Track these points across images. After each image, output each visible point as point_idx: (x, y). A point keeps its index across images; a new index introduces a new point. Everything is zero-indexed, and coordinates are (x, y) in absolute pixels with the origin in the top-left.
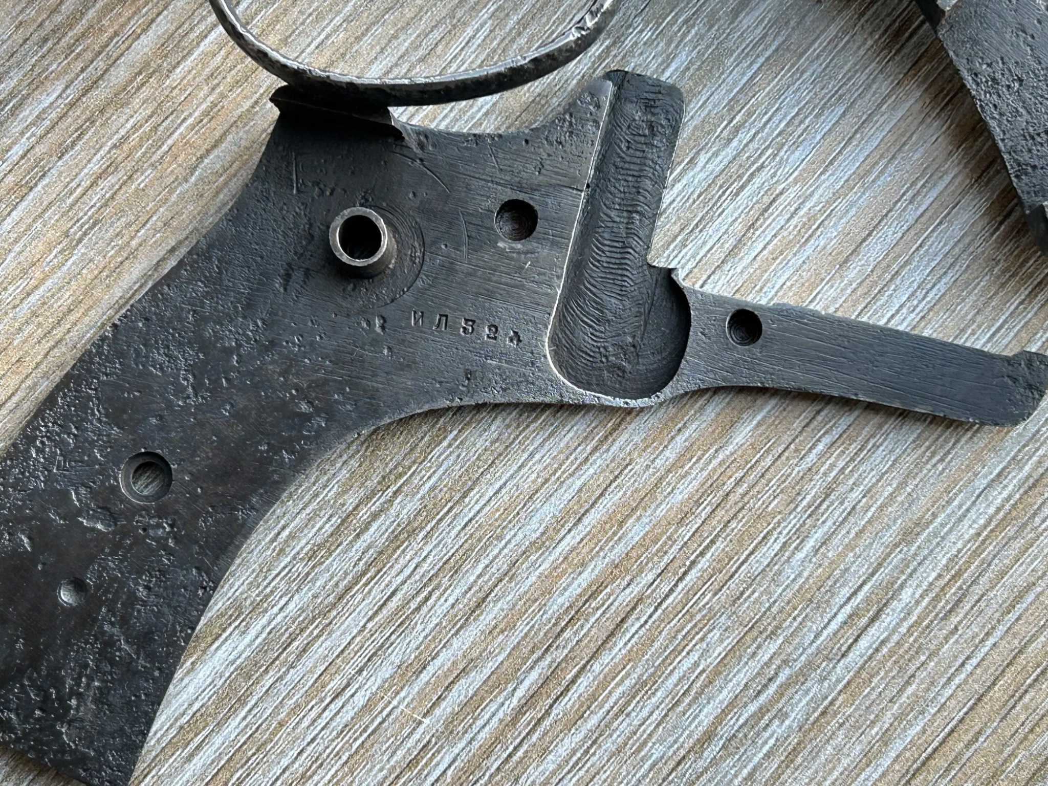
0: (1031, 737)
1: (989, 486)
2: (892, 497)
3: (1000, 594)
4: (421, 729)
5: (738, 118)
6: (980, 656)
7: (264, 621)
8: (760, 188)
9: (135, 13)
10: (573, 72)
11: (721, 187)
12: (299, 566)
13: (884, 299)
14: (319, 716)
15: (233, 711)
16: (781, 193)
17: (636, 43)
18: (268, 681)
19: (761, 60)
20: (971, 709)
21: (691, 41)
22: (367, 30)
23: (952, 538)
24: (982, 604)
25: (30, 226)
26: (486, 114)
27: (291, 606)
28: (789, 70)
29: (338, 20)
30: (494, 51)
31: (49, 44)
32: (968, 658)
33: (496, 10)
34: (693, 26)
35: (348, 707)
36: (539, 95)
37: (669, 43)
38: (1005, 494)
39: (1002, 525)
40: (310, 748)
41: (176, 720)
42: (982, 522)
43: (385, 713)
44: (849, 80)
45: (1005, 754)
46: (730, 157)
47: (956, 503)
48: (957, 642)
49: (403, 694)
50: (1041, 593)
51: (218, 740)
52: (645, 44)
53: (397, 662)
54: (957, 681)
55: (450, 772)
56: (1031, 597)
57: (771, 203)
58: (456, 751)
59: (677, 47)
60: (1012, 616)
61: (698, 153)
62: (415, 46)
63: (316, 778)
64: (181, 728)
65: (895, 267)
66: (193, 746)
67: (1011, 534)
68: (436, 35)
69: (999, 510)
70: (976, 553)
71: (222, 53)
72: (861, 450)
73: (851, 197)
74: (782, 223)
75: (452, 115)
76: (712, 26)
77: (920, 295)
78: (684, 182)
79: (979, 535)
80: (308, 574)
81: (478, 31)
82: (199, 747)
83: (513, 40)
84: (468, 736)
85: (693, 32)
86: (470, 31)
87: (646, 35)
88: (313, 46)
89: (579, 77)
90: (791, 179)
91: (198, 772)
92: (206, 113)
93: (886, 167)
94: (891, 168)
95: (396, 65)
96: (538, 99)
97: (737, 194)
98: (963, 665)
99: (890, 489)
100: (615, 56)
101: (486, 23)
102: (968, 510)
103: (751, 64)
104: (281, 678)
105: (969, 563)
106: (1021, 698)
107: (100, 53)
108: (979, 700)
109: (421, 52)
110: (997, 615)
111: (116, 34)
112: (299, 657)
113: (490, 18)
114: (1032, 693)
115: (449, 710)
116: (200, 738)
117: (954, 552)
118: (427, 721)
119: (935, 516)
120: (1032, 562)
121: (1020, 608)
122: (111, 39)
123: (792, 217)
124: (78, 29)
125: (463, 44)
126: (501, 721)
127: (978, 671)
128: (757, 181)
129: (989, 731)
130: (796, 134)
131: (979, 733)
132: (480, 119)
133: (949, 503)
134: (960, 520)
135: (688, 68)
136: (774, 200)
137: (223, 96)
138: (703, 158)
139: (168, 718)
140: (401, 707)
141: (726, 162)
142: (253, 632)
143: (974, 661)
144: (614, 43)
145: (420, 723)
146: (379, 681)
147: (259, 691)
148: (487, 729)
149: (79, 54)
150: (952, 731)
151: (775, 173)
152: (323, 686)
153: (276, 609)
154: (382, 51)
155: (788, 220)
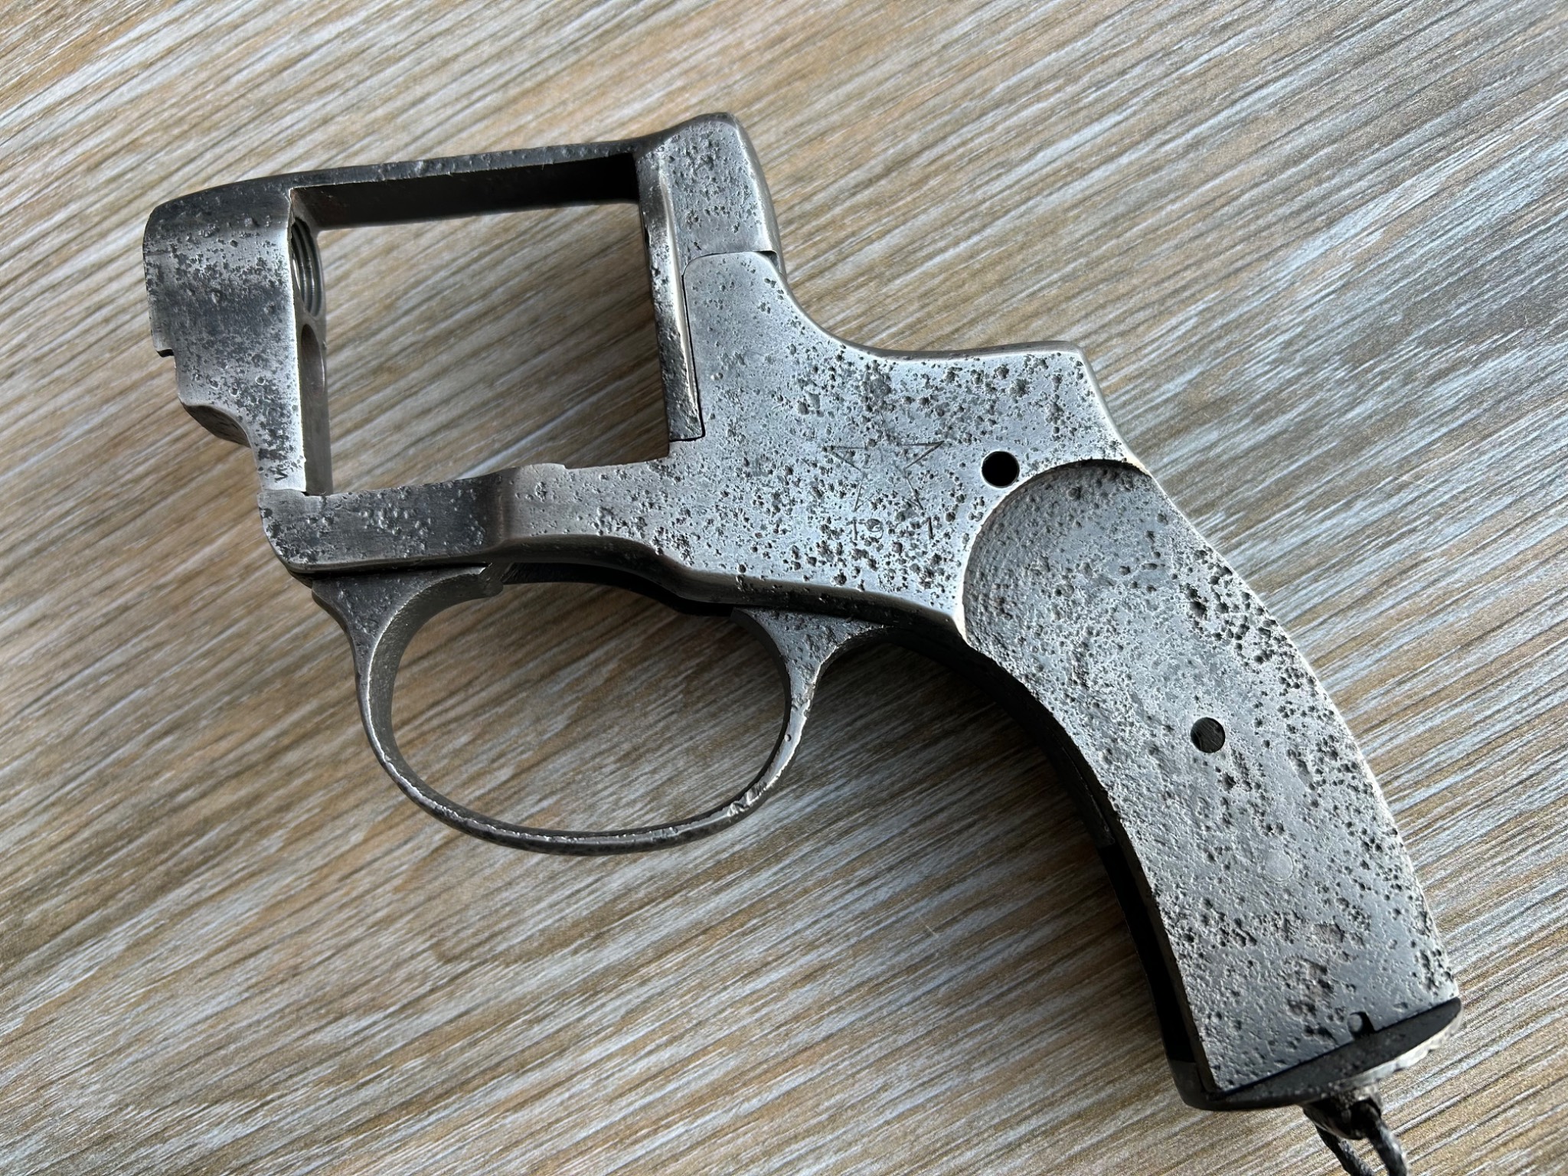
0: (1502, 1150)
1: (1541, 902)
2: (1442, 882)
3: (1518, 1008)
4: (928, 941)
5: (1405, 478)
6: (1481, 1058)
7: (818, 793)
8: (1407, 549)
9: (875, 221)
10: (1259, 388)
11: (1368, 536)
12: (864, 756)
13: (1495, 692)
14: (842, 896)
15: (768, 863)
16: (1425, 561)
17: (1328, 379)
18: (806, 848)
19: (1444, 430)
20: (1454, 1105)
21: (1381, 392)
22: (1079, 293)
23: (1489, 939)
24: (1498, 1011)
26: (1166, 401)
27: (847, 789)
28: (1469, 448)
29: (1055, 276)
30: (1192, 346)
31: (792, 227)
32: (1468, 1057)
33: (1204, 310)
34: (1387, 379)
35: (870, 897)
36: (1222, 398)
37: (1361, 387)
38: (1555, 915)
39: (1541, 944)
40: (825, 922)
41: (717, 853)
42: (1523, 934)
43: (901, 914)
44: (1525, 474)
45: (1473, 1157)
46: (1385, 512)
47: (1504, 908)
48: (1461, 1038)
49: (922, 904)
50: (1558, 1020)
51: (746, 885)
52: (1337, 381)
53: (926, 872)
54: (1449, 1074)
55: (943, 989)
56: (1547, 1020)
57: (1412, 567)
58: (955, 972)
59: (1366, 393)
60: (1523, 1032)
61: (1356, 498)
62: (1119, 320)
63: (821, 950)
64: (719, 862)
65: (1516, 665)
66: (724, 882)
67: (1548, 954)
68: (1141, 316)
69: (1543, 928)
70: (1509, 961)
71: (941, 277)
72: (1427, 827)
73: (1493, 585)
74: (1418, 588)
76: (1406, 384)
77: (1532, 699)
78: (1334, 521)
79: (1516, 945)
80: (870, 765)
81: (1182, 323)
82: (728, 885)
83: (1212, 342)
84: (970, 963)
85: (1386, 384)
86: (1174, 321)
87: (1340, 374)
88: (1024, 294)
89: (1263, 394)
90: (1439, 551)
91: (722, 907)
92: (910, 326)
93: (1536, 568)
94: (1541, 571)
95: (1095, 332)
96: (1218, 402)
97: (1382, 548)
98: (1460, 1061)
99: (1443, 873)
100: (1304, 385)
101: (1191, 318)
102: (1513, 919)
103: (1434, 431)
104: (818, 850)
105: (1498, 968)
106: (1505, 1111)
107: (833, 247)
108: (1465, 1099)
109: (1122, 327)
110: (1509, 1026)
111: (853, 234)
112: (840, 836)
113: (1196, 315)
114: (1517, 1109)
115: (959, 933)
116: (732, 877)
117: (1487, 952)
118: (937, 936)
119: (1479, 913)
120: (1560, 987)
121: (1533, 1027)
122: (847, 237)
123: (1428, 586)
124: (823, 220)
126: (1004, 960)
127: (1473, 1072)
128: (1406, 542)
129: (1464, 1131)
130: (1457, 510)
131: (1454, 1130)
133: (1497, 905)
134: (1503, 925)
135: (1370, 417)
136: (1416, 565)
137: (929, 315)
138: (1359, 504)
139: (710, 850)
140: (918, 915)
141: (1380, 515)
142: (806, 800)
143: (1472, 1062)
144: (1306, 373)
145: (929, 935)
146: (904, 885)
147: (796, 855)
148: (989, 963)
149: (815, 244)
150: (1429, 1119)
151: (1425, 540)
152: (854, 870)
153: (832, 787)
154: (1087, 316)
155: (1424, 588)
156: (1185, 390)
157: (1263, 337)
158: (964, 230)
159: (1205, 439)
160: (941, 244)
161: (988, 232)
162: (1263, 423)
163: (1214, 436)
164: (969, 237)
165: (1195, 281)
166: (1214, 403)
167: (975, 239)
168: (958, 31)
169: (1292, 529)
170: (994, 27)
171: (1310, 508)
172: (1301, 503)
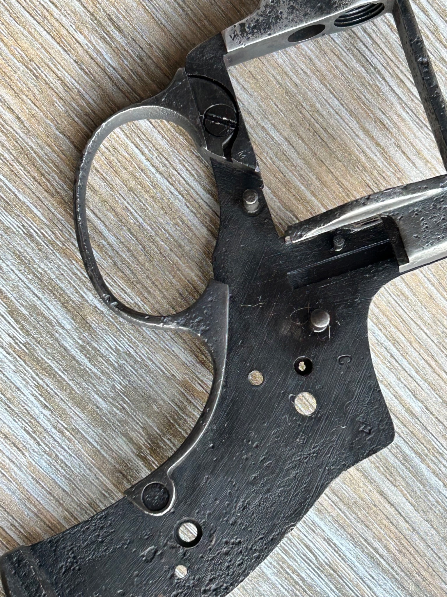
5: (68, 433)
8: (27, 443)
10: (101, 345)
11: (30, 422)
16: (23, 454)
17: (114, 380)
19: (99, 447)
21: (113, 410)
22: (133, 235)
25: (37, 40)
26: (82, 297)
28: (92, 463)
29: (140, 220)
31: (138, 61)
33: (139, 306)
34: (120, 412)
36: (90, 326)
37: (114, 399)
44: (83, 495)
46: (46, 427)
52: (114, 385)
57: (18, 448)
59: (110, 402)
61: (50, 410)
62: (123, 261)
68: (128, 272)
71: (127, 156)
73: (18, 492)
74: (7, 454)
75: (83, 278)
76: (120, 422)
78: (35, 402)
81: (129, 296)
85: (118, 412)
87: (118, 386)
88: (127, 205)
89: (98, 348)
90: (31, 460)
93: (32, 512)
94: (31, 515)
95: (113, 250)
96: (88, 325)
97: (25, 430)
100: (108, 369)
103: (97, 442)
109: (119, 263)
113: (135, 302)
123: (10, 459)
125: (122, 287)
128: (32, 442)
130: (56, 464)
132: (79, 292)
135: (98, 407)
136: (20, 450)
138: (47, 413)
141: (44, 425)
144: (115, 369)
151: (35, 452)
154: (121, 242)
155: (8, 457)
156: (91, 305)
157: (130, 340)
158: (156, 162)
159: (65, 322)
160: (146, 151)
161: (159, 176)
162: (81, 352)
163: (68, 327)
164: (154, 166)
165: (154, 298)
166: (87, 323)
167: (153, 170)
168: (273, 133)
169: (25, 380)
170: (280, 154)
171: (38, 386)
172: (41, 382)
